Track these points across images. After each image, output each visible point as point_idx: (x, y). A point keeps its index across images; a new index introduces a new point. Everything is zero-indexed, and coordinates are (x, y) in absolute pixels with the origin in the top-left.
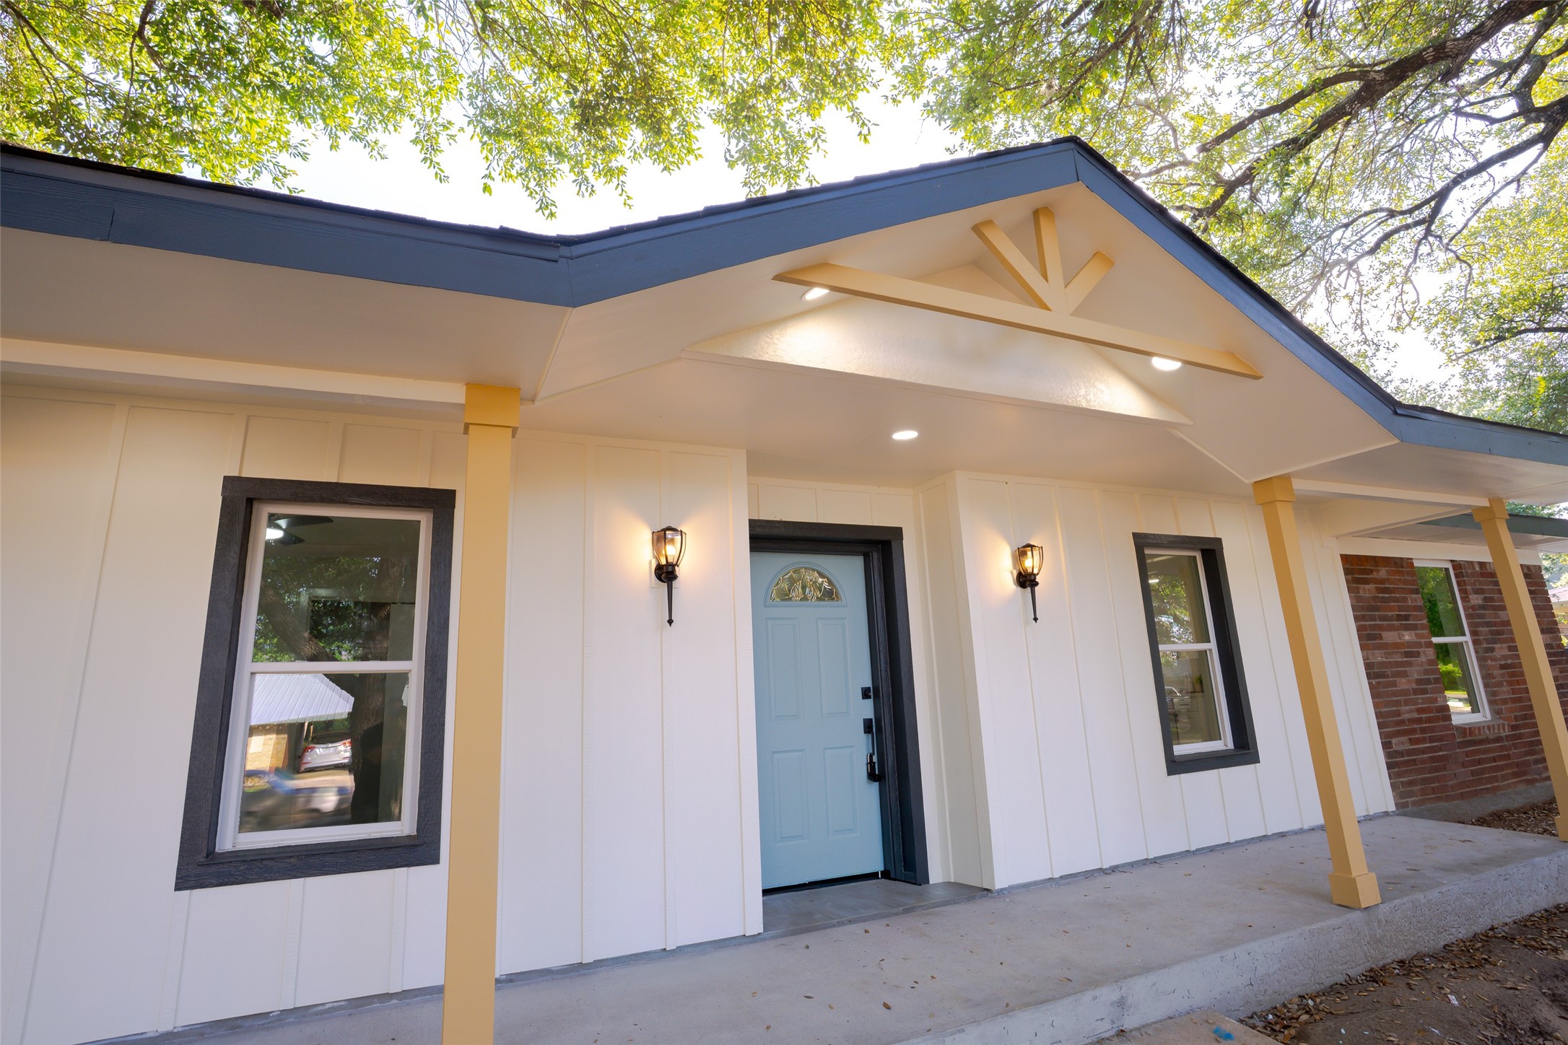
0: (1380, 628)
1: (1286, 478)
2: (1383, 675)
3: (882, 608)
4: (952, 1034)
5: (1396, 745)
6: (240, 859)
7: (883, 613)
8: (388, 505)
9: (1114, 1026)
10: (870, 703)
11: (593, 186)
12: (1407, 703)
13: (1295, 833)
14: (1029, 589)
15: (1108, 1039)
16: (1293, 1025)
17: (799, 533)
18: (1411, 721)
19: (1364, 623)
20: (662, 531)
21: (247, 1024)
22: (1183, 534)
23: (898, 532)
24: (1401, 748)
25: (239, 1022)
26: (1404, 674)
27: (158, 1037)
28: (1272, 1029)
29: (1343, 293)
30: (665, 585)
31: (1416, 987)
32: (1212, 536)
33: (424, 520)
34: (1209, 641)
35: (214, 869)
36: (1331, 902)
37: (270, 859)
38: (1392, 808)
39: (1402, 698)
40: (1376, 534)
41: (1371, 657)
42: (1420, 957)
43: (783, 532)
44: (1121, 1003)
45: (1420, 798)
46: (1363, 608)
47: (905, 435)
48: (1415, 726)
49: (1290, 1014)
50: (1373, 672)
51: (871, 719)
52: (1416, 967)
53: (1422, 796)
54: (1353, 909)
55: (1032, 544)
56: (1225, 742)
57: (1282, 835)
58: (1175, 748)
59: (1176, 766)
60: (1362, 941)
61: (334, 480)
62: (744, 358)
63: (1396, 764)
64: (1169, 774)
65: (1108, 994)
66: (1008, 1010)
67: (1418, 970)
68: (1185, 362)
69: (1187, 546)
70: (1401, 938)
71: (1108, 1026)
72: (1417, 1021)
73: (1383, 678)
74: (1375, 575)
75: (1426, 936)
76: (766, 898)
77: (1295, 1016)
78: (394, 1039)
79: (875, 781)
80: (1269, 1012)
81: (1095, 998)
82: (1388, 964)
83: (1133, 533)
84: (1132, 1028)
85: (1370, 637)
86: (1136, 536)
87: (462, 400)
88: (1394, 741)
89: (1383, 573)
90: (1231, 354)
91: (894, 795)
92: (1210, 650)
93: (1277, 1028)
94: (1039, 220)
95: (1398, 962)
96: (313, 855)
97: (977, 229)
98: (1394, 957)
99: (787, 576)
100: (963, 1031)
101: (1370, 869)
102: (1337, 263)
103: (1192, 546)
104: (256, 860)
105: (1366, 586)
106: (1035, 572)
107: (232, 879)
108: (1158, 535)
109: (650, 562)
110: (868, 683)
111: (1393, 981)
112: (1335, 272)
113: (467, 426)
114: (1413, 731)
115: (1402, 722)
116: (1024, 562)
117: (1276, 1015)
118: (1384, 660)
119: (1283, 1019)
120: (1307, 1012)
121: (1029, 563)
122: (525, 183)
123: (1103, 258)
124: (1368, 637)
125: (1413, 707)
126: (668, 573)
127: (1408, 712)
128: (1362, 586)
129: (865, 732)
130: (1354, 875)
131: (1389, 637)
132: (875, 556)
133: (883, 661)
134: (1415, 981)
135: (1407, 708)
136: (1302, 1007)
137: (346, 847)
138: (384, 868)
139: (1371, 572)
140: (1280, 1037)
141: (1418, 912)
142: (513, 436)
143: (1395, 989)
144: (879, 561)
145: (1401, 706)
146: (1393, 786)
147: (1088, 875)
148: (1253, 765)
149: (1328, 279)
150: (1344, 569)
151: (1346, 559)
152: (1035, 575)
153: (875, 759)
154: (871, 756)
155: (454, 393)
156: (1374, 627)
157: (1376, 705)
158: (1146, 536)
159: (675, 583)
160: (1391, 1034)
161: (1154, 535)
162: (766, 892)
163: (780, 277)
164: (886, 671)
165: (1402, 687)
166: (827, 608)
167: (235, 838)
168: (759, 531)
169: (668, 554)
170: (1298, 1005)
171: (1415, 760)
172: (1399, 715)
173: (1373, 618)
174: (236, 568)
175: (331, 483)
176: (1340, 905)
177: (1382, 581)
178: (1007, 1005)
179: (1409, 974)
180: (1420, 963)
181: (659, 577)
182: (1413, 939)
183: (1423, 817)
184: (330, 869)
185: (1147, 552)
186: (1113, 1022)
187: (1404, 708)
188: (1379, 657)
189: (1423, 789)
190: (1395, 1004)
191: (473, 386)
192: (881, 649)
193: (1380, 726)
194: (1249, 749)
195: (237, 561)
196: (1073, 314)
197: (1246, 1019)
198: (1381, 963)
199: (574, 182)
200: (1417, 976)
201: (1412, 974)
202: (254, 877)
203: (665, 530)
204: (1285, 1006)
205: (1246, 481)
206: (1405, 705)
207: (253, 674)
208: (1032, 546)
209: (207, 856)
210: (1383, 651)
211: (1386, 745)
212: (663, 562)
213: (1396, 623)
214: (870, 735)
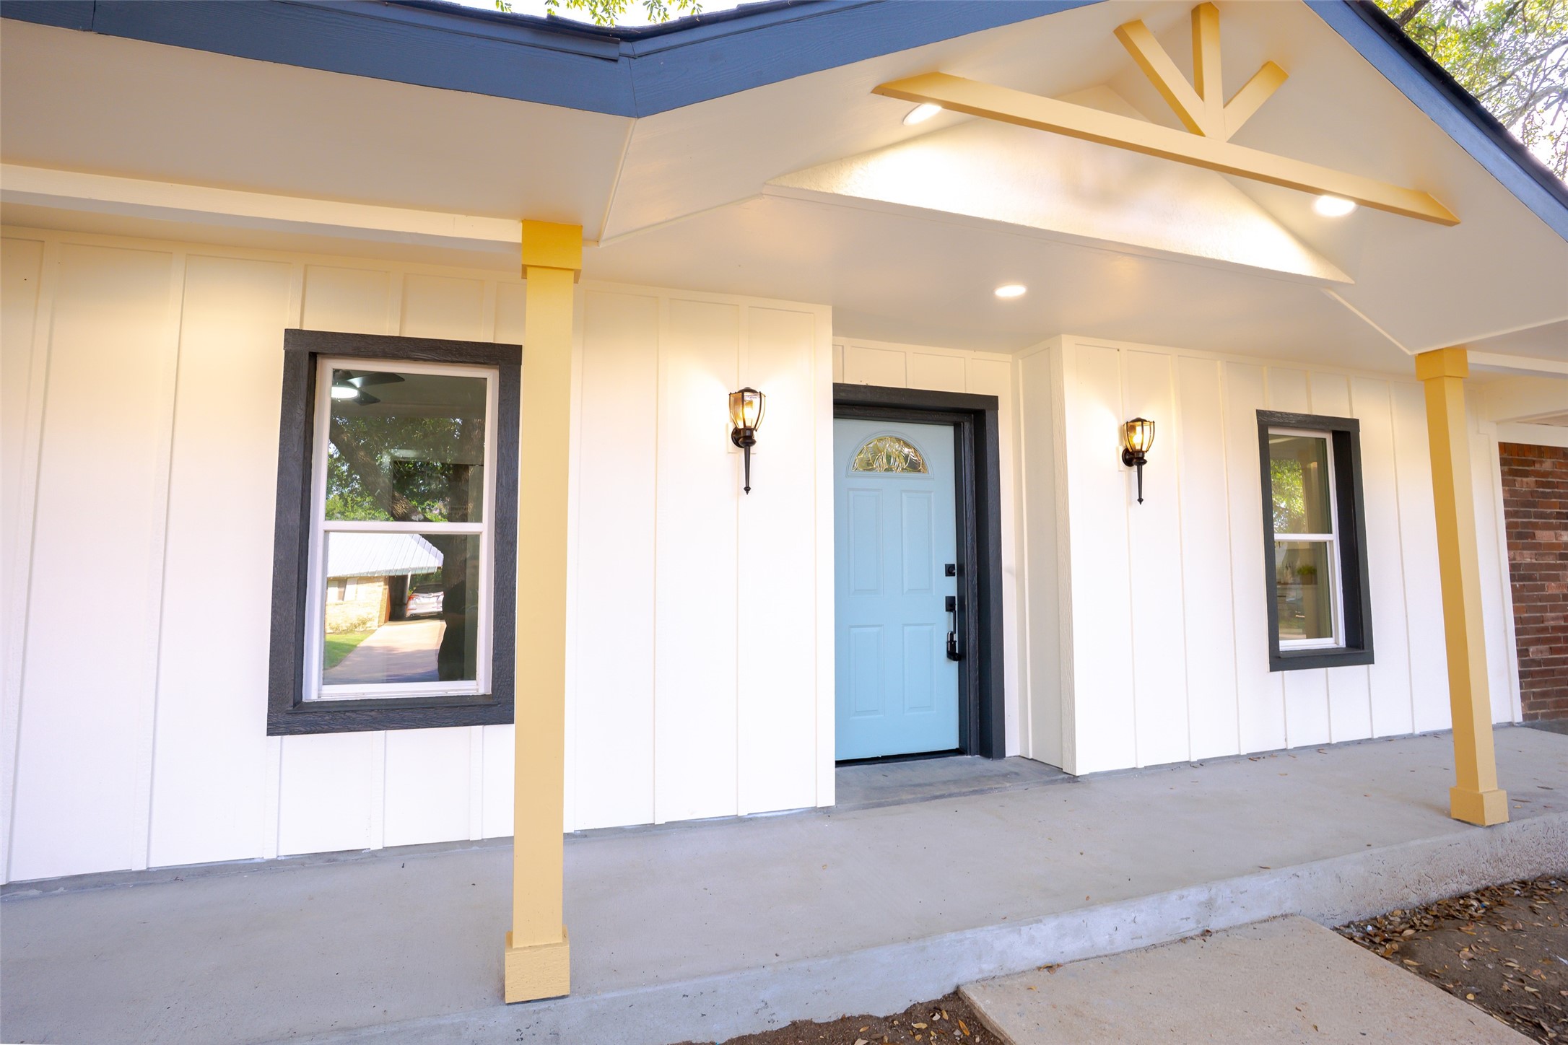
0: (1536, 526)
1: (1461, 350)
2: (1530, 578)
3: (972, 482)
4: (1028, 924)
5: (1533, 653)
6: (324, 710)
7: (972, 486)
8: (452, 362)
9: (1200, 926)
10: (953, 580)
11: (665, 9)
12: (1553, 609)
13: (1404, 738)
14: (1135, 468)
15: (1192, 938)
16: (1396, 939)
17: (885, 399)
18: (1555, 629)
19: (1515, 520)
20: (739, 392)
21: (342, 858)
22: (1315, 413)
23: (992, 402)
24: (1539, 657)
25: (334, 856)
26: (1556, 578)
27: (264, 863)
28: (1371, 941)
29: (1547, 129)
30: (742, 452)
31: (1540, 911)
32: (1349, 417)
33: (491, 377)
34: (1330, 532)
35: (299, 718)
36: (1449, 815)
37: (352, 711)
38: (1519, 718)
39: (1549, 603)
40: (1546, 421)
41: (1518, 558)
42: (1545, 878)
43: (870, 398)
44: (1209, 904)
45: (1553, 710)
46: (1516, 504)
47: (1010, 291)
48: (1560, 634)
49: (1391, 927)
50: (1517, 573)
51: (954, 597)
52: (1540, 889)
53: (1555, 708)
54: (1474, 825)
55: (1143, 418)
56: (1337, 640)
57: (1389, 739)
58: (1281, 643)
59: (1280, 661)
60: (1481, 858)
61: (397, 334)
62: (834, 194)
63: (1529, 673)
64: (1272, 670)
65: (1196, 895)
66: (1089, 903)
67: (1542, 893)
68: (1361, 202)
69: (1318, 427)
70: (1526, 858)
71: (1194, 926)
72: (1542, 948)
73: (1529, 580)
74: (1537, 467)
75: (1555, 858)
76: (839, 769)
77: (1398, 930)
78: (474, 884)
79: (955, 660)
80: (1367, 922)
81: (1182, 897)
82: (1507, 884)
83: (1257, 410)
84: (1218, 929)
85: (1520, 536)
86: (1260, 413)
87: (520, 241)
88: (1532, 649)
89: (1547, 465)
90: (1423, 194)
91: (974, 674)
92: (1331, 542)
93: (1377, 940)
94: (1199, 24)
95: (1519, 883)
96: (393, 710)
97: (1120, 32)
98: (1515, 877)
99: (871, 445)
100: (1041, 921)
101: (1501, 785)
102: (1547, 92)
103: (1323, 427)
104: (339, 712)
105: (1525, 480)
106: (1144, 449)
107: (318, 728)
108: (1286, 414)
109: (727, 425)
110: (953, 560)
111: (1513, 903)
112: (1540, 105)
113: (525, 269)
114: (1557, 640)
115: (1545, 630)
116: (1132, 437)
117: (1376, 927)
118: (1534, 561)
119: (1383, 931)
120: (1411, 927)
121: (1137, 440)
122: (592, 8)
123: (1275, 70)
124: (1518, 535)
125: (1561, 614)
126: (745, 437)
127: (1553, 619)
128: (1519, 479)
129: (947, 610)
130: (1481, 791)
131: (1544, 536)
132: (967, 427)
133: (969, 538)
134: (1539, 904)
135: (1553, 615)
136: (1406, 920)
137: (423, 704)
138: (461, 726)
139: (1533, 463)
140: (1381, 950)
141: (1550, 833)
142: (576, 281)
143: (1515, 912)
144: (970, 432)
145: (1547, 612)
146: (1524, 697)
147: (1174, 767)
148: (1365, 666)
149: (1529, 115)
150: (1501, 459)
151: (1504, 447)
152: (1143, 453)
153: (956, 637)
154: (952, 635)
155: (509, 231)
156: (1526, 525)
157: (1516, 610)
158: (1272, 414)
159: (753, 449)
160: (1511, 959)
161: (1281, 413)
162: (839, 763)
163: (881, 90)
164: (973, 548)
165: (1550, 592)
166: (912, 480)
167: (319, 690)
168: (843, 396)
169: (746, 418)
170: (1401, 918)
171: (1553, 670)
172: (1543, 622)
173: (1527, 515)
174: (303, 424)
175: (393, 337)
176: (1459, 820)
177: (1546, 474)
178: (1088, 898)
179: (1532, 897)
180: (1545, 886)
181: (736, 442)
182: (1539, 860)
183: (1553, 731)
184: (410, 723)
185: (1271, 431)
186: (1198, 922)
187: (1549, 615)
188: (1527, 558)
189: (1557, 701)
190: (1517, 927)
191: (529, 224)
192: (969, 524)
193: (1518, 632)
194: (1363, 648)
195: (303, 417)
196: (1228, 142)
197: (1342, 928)
198: (1499, 882)
199: (645, 4)
200: (1542, 899)
201: (1535, 897)
202: (338, 727)
203: (742, 392)
204: (1385, 917)
205: (1409, 353)
206: (1551, 612)
207: (327, 532)
208: (1143, 421)
209: (295, 705)
210: (1534, 552)
211: (1522, 653)
212: (741, 426)
213: (1554, 521)
214: (952, 614)
